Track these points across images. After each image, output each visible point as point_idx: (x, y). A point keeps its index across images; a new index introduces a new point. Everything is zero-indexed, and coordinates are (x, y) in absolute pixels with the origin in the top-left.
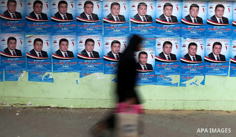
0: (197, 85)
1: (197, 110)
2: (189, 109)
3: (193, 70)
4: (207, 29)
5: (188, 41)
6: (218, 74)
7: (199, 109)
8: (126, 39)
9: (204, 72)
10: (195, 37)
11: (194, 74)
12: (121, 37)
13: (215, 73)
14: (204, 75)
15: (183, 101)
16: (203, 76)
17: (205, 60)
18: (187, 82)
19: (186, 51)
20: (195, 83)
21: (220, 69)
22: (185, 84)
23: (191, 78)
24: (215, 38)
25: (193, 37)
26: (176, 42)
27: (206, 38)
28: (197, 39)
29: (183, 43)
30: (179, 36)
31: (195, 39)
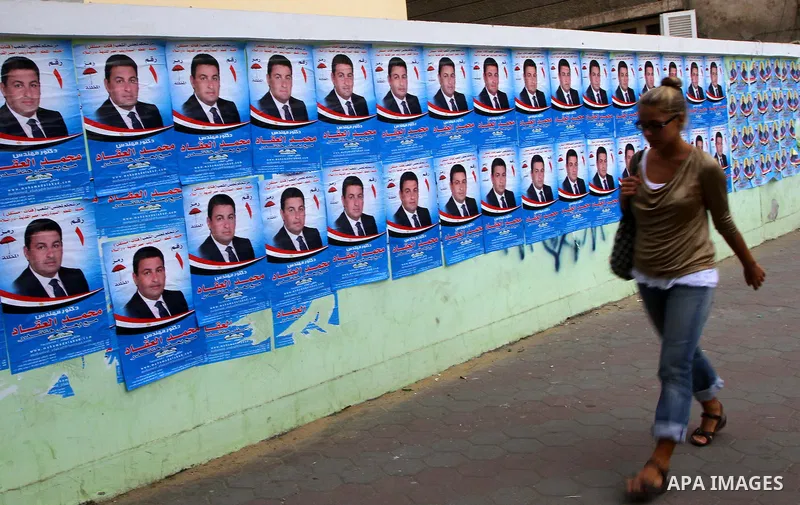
0: (320, 329)
1: (335, 414)
2: (312, 419)
3: (305, 283)
4: (320, 135)
5: (276, 186)
6: (366, 280)
7: (337, 408)
8: (79, 207)
9: (331, 282)
10: (294, 169)
11: (307, 296)
12: (59, 203)
13: (360, 279)
14: (334, 292)
15: (293, 398)
16: (333, 296)
17: (331, 241)
18: (295, 329)
19: (275, 220)
20: (316, 324)
21: (370, 263)
22: (291, 336)
23: (301, 311)
24: (344, 164)
25: (289, 169)
26: (244, 192)
27: (324, 167)
28: (301, 173)
29: (265, 195)
30: (249, 170)
31: (294, 174)
